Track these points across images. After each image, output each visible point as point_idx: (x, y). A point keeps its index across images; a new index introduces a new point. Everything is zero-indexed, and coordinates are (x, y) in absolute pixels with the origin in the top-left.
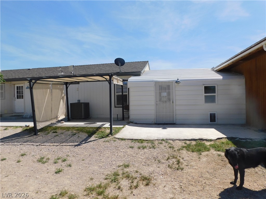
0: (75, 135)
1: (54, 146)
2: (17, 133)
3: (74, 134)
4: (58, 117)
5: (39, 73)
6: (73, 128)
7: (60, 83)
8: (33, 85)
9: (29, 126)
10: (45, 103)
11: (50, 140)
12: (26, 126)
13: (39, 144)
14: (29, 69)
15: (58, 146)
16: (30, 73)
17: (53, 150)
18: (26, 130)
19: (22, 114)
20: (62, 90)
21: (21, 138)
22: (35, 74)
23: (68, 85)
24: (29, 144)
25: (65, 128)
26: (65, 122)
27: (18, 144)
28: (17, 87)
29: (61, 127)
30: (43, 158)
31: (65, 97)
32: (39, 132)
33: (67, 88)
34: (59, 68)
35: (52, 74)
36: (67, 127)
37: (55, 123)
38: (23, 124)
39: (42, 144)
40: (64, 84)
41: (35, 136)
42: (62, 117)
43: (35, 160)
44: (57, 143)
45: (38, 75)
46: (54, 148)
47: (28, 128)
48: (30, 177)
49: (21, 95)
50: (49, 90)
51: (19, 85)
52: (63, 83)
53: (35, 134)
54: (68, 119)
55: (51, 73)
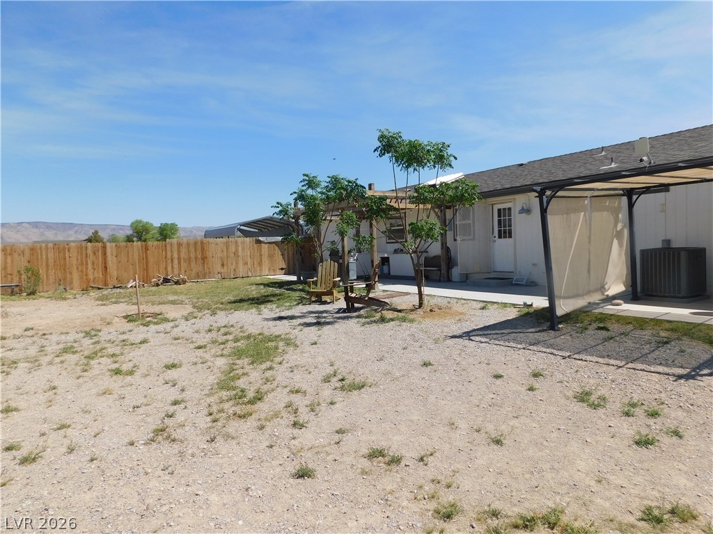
0: (667, 343)
1: (611, 367)
2: (508, 318)
3: (665, 340)
4: (606, 287)
5: (546, 171)
6: (656, 322)
7: (612, 192)
8: (548, 203)
9: (531, 305)
10: (573, 250)
11: (594, 348)
12: (525, 305)
13: (569, 354)
14: (522, 165)
15: (621, 367)
16: (526, 173)
17: (610, 377)
18: (528, 314)
19: (508, 274)
20: (615, 212)
21: (520, 332)
22: (538, 175)
23: (635, 197)
24: (544, 350)
25: (630, 321)
26: (625, 303)
27: (519, 346)
28: (499, 210)
29: (618, 316)
30: (588, 394)
31: (626, 232)
32: (560, 323)
33: (631, 205)
34: (600, 150)
35: (582, 169)
36: (636, 319)
37: (598, 304)
38: (519, 299)
39: (576, 356)
40: (623, 195)
41: (552, 333)
42: (617, 288)
43: (570, 394)
44: (616, 359)
45: (545, 176)
46: (612, 373)
47: (531, 310)
48: (570, 436)
49: (507, 228)
50: (583, 213)
51: (502, 206)
52: (621, 192)
53: (552, 328)
54: (634, 295)
55: (580, 167)
